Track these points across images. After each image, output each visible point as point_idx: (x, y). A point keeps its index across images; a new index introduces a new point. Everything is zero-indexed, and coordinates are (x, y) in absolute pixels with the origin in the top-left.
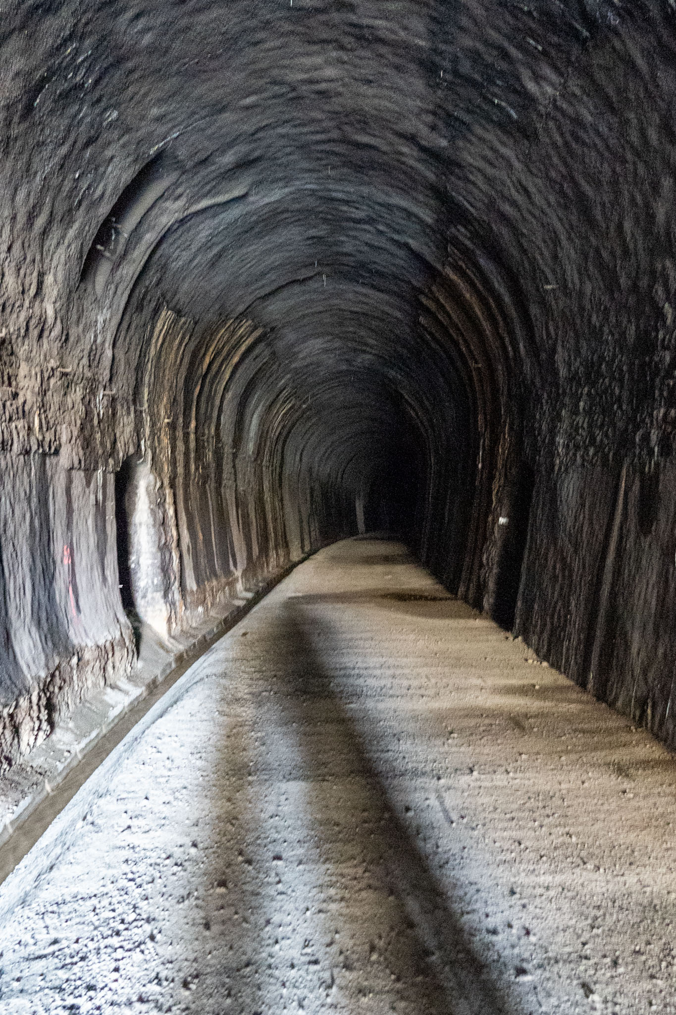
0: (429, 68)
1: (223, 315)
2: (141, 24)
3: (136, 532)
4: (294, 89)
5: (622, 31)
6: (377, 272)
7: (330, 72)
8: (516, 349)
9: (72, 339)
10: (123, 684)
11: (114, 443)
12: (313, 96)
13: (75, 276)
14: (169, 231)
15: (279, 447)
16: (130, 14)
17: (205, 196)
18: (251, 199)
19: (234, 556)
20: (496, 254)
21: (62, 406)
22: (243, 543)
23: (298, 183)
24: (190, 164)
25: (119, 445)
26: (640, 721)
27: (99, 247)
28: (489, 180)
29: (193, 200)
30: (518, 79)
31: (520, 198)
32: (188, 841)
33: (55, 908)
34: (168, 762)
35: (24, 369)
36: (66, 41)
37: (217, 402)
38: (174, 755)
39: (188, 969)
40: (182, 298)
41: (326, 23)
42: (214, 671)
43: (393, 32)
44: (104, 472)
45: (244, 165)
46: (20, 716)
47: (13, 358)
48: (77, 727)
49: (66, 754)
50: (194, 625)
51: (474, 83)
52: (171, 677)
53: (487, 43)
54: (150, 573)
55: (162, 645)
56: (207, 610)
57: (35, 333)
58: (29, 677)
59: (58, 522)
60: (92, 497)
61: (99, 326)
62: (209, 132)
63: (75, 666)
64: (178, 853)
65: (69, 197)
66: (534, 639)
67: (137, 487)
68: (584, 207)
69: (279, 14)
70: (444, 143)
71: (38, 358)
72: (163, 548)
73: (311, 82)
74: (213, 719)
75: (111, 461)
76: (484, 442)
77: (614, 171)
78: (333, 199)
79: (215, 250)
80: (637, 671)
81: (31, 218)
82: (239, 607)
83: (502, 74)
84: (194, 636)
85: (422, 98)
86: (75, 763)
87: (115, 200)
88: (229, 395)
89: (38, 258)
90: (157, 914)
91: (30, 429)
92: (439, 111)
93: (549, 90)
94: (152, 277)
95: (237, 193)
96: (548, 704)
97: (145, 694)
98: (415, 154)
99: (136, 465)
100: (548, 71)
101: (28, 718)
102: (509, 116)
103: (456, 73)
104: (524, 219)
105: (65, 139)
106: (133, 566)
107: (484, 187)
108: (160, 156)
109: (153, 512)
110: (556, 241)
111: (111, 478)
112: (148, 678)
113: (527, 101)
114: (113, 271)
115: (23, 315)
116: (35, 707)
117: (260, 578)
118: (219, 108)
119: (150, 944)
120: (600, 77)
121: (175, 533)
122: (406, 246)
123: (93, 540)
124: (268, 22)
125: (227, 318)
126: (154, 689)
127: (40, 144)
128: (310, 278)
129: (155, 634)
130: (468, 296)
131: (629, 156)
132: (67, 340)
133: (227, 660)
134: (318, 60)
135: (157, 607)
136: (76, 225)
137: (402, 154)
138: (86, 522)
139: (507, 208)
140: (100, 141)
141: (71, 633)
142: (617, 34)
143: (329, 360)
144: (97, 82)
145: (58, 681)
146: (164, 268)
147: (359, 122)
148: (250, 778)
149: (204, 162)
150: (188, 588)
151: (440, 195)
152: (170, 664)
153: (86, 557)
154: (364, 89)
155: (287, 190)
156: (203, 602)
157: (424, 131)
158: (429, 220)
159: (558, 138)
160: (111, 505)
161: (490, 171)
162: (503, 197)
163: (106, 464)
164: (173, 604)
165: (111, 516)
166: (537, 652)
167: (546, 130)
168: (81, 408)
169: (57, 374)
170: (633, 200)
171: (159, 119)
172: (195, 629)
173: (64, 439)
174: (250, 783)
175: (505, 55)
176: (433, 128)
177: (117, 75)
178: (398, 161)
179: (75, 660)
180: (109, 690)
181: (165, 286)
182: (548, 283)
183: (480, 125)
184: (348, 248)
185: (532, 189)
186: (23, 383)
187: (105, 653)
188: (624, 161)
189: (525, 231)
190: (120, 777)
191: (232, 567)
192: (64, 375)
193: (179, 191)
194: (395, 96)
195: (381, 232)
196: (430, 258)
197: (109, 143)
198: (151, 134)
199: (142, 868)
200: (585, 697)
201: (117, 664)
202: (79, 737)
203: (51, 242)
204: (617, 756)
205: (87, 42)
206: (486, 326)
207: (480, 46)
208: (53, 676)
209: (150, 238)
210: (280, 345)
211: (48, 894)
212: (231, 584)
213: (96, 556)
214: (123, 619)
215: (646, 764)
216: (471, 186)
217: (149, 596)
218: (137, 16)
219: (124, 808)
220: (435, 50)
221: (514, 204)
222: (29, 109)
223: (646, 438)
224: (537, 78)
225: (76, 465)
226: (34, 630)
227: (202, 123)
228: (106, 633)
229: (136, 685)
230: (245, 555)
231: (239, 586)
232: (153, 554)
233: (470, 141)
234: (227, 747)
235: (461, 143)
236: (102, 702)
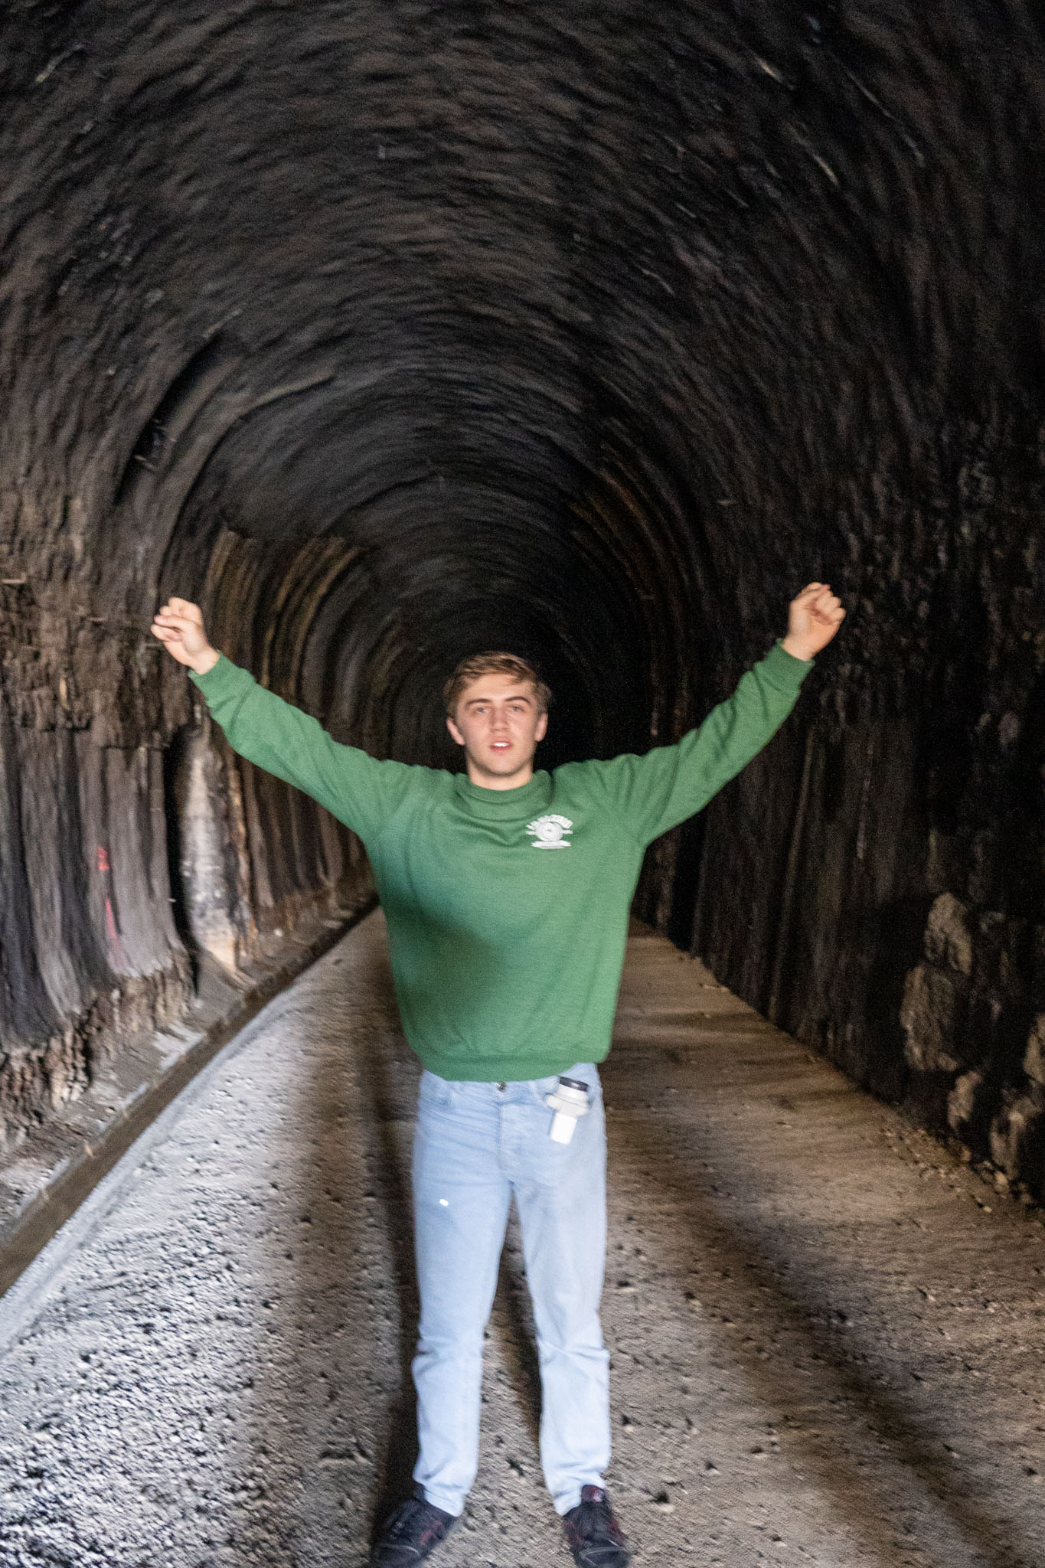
0: (560, 230)
1: (304, 534)
2: (191, 189)
3: (190, 829)
4: (389, 252)
5: (785, 206)
6: (513, 471)
7: (436, 232)
8: (693, 579)
9: (105, 579)
10: (178, 1028)
11: (160, 711)
12: (413, 259)
13: (109, 497)
14: (230, 431)
15: (386, 708)
16: (178, 177)
17: (275, 383)
18: (338, 383)
19: (323, 858)
20: (661, 455)
21: (94, 664)
22: (337, 842)
23: (397, 362)
24: (254, 347)
25: (168, 714)
26: (821, 1050)
27: (140, 458)
28: (646, 364)
29: (259, 391)
30: (671, 249)
31: (683, 389)
32: (265, 1183)
33: (119, 1246)
34: (240, 1107)
35: (46, 621)
36: (99, 216)
37: (298, 648)
38: (249, 1098)
39: (267, 1293)
40: (246, 514)
41: (426, 177)
42: (297, 1005)
43: (513, 188)
44: (149, 750)
45: (327, 342)
46: (53, 1061)
47: (33, 608)
48: (121, 1080)
49: (110, 1111)
50: (270, 953)
51: (620, 251)
52: (240, 1020)
53: (626, 203)
54: (210, 883)
55: (227, 979)
56: (287, 933)
57: (59, 574)
58: (61, 1012)
59: (91, 816)
60: (134, 783)
61: (140, 558)
62: (279, 307)
63: (116, 1003)
64: (255, 1194)
65: (101, 400)
66: (713, 958)
67: (189, 768)
68: (760, 407)
69: (366, 168)
70: (586, 317)
71: (64, 606)
72: (227, 850)
73: (409, 243)
74: (296, 1060)
75: (157, 735)
76: (659, 700)
77: (789, 366)
78: (450, 382)
79: (291, 450)
80: (819, 989)
81: (55, 428)
82: (331, 930)
83: (650, 241)
84: (269, 968)
85: (554, 264)
86: (120, 1123)
87: (158, 398)
88: (314, 639)
89: (63, 479)
90: (232, 1246)
91: (56, 698)
92: (577, 280)
93: (707, 263)
94: (207, 492)
95: (318, 378)
96: (718, 1034)
97: (207, 1041)
98: (551, 328)
99: (190, 739)
100: (702, 242)
101: (61, 1064)
102: (663, 290)
103: (594, 237)
104: (692, 416)
105: (97, 329)
106: (187, 874)
107: (640, 372)
108: (217, 339)
109: (213, 802)
110: (730, 444)
111: (158, 757)
112: (210, 1020)
113: (682, 275)
114: (157, 486)
115: (45, 554)
116: (69, 1052)
117: (361, 890)
118: (292, 278)
119: (227, 1273)
120: (764, 253)
121: (242, 829)
122: (548, 440)
123: (135, 839)
124: (354, 177)
125: (310, 535)
126: (219, 1036)
127: (66, 340)
128: (422, 480)
129: (218, 964)
130: (631, 506)
131: (804, 350)
132: (98, 582)
133: (314, 993)
134: (421, 218)
135: (221, 928)
136: (110, 433)
137: (532, 328)
138: (126, 817)
139: (670, 401)
140: (142, 328)
141: (111, 960)
142: (779, 209)
143: (455, 586)
144: (137, 259)
145: (96, 1020)
146: (223, 477)
147: (477, 290)
148: (340, 1120)
149: (273, 344)
150: (261, 903)
151: (586, 381)
152: (237, 1004)
153: (126, 863)
154: (476, 250)
155: (385, 371)
156: (282, 924)
157: (560, 303)
158: (575, 410)
159: (722, 320)
160: (157, 794)
161: (647, 354)
162: (664, 386)
163: (150, 739)
164: (240, 925)
165: (157, 809)
166: (717, 975)
167: (710, 311)
168: (118, 668)
169: (88, 625)
170: (812, 402)
171: (216, 295)
172: (272, 958)
173: (97, 706)
174: (340, 1125)
175: (653, 221)
176: (571, 299)
177: (162, 251)
178: (531, 337)
179: (116, 994)
180: (159, 1035)
181: (225, 500)
182: (725, 497)
183: (629, 298)
184: (471, 441)
185: (697, 378)
186: (46, 638)
187: (153, 986)
188: (799, 356)
189: (693, 430)
190: (182, 1123)
191: (322, 876)
192: (96, 625)
193: (243, 378)
194: (521, 260)
195: (514, 423)
196: (579, 456)
197: (153, 329)
198: (204, 313)
199: (214, 1208)
200: (762, 1026)
201: (170, 1002)
202: (124, 1092)
203: (78, 458)
204: (782, 1088)
205: (126, 214)
206: (656, 545)
207: (619, 207)
208: (89, 1013)
209: (204, 440)
210: (384, 568)
211: (108, 1235)
212: (321, 899)
213: (138, 861)
214: (176, 943)
215: (817, 1095)
216: (623, 371)
217: (209, 913)
218: (187, 181)
219: (190, 1152)
220: (566, 210)
221: (676, 394)
222: (52, 301)
223: (831, 701)
224: (693, 250)
225: (113, 742)
226: (65, 954)
227: (270, 296)
228: (154, 962)
229: (196, 1030)
230: (340, 859)
231: (332, 901)
232: (213, 857)
233: (618, 317)
234: (312, 1089)
235: (608, 320)
236: (153, 1049)
